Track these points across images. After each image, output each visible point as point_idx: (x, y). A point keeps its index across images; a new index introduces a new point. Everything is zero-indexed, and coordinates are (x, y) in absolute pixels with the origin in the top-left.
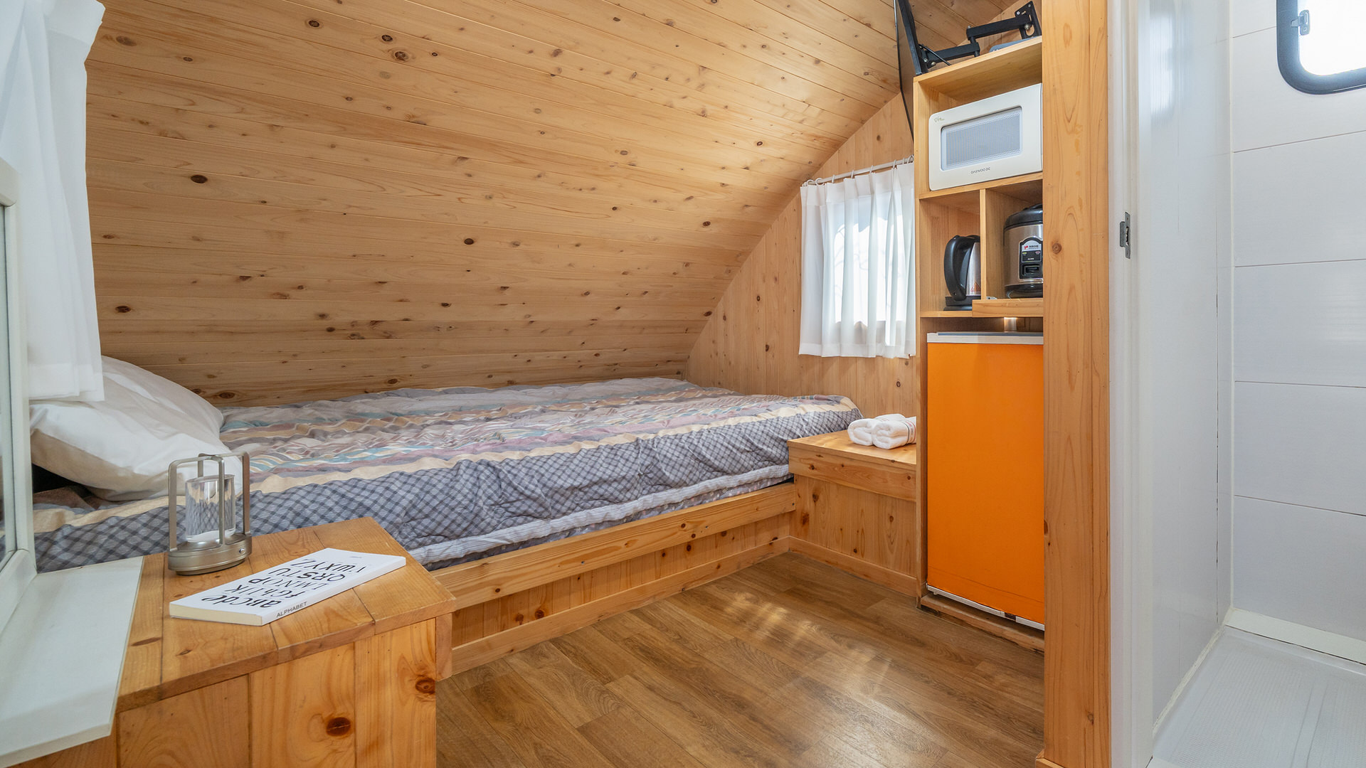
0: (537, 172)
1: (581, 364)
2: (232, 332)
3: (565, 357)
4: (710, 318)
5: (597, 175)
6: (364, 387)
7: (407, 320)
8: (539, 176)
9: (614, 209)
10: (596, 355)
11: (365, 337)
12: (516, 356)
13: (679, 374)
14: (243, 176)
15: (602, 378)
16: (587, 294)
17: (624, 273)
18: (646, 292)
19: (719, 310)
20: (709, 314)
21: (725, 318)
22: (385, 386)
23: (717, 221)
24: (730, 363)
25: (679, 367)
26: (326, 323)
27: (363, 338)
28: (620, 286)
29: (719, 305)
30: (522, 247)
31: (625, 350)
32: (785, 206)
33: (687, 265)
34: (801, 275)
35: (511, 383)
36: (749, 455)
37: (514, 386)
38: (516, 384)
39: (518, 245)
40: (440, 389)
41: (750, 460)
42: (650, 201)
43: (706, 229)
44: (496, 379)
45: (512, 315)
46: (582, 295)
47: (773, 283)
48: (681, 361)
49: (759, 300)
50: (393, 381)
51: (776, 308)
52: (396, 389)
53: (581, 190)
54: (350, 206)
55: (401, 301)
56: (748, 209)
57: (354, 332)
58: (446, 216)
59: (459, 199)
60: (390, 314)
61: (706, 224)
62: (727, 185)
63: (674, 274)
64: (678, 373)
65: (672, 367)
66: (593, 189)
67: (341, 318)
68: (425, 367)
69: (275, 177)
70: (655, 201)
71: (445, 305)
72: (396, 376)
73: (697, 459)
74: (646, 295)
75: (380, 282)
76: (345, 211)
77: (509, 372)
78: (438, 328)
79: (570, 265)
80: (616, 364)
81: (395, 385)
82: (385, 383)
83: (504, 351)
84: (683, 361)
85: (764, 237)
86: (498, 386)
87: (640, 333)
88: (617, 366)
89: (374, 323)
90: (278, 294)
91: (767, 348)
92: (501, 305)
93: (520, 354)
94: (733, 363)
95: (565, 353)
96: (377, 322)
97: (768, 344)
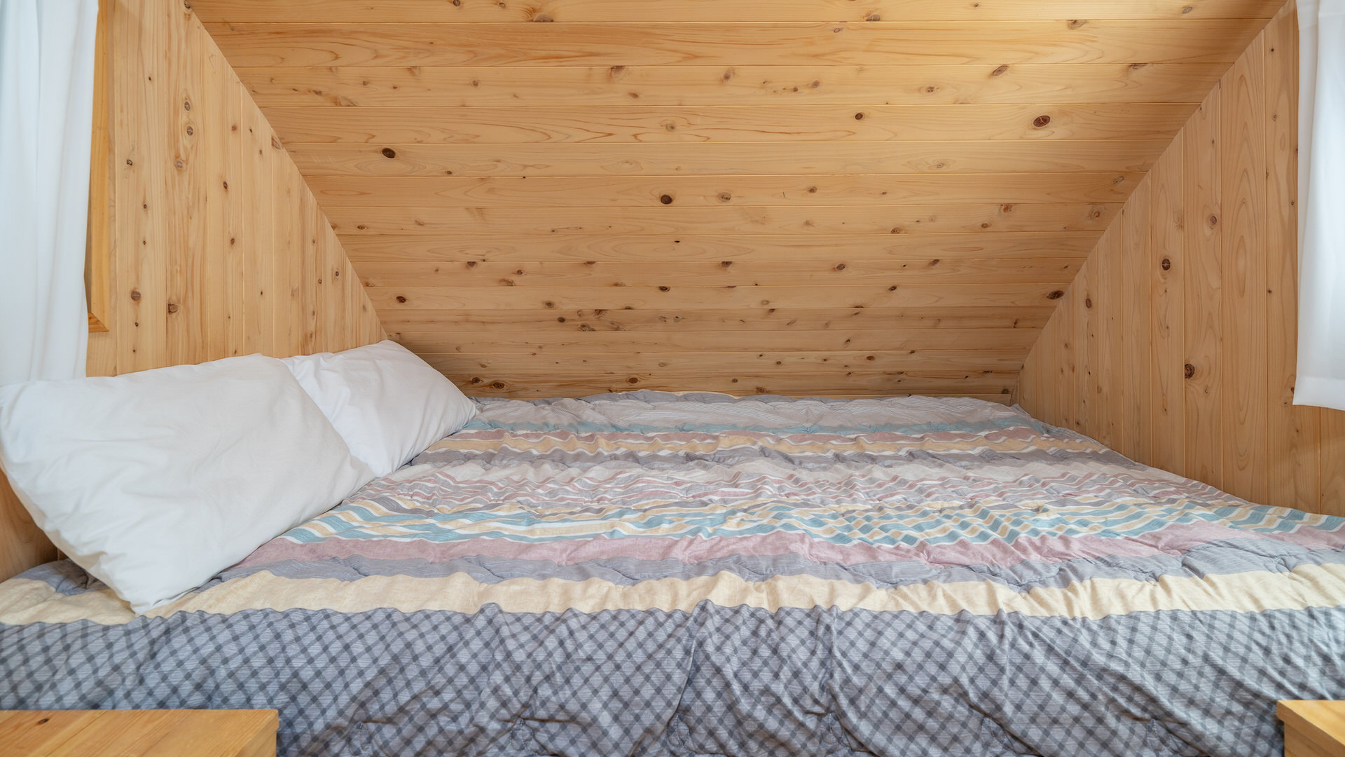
0: (722, 70)
1: (848, 370)
2: (484, 322)
3: (825, 360)
4: (1060, 302)
5: (816, 56)
6: (608, 385)
7: (629, 308)
8: (727, 77)
9: (859, 116)
10: (870, 358)
11: (595, 328)
12: (761, 356)
13: (1007, 395)
14: (418, 142)
15: (881, 392)
16: (841, 267)
17: (894, 231)
18: (936, 261)
19: (1079, 286)
20: (1057, 295)
21: (1089, 303)
22: (627, 385)
23: (1065, 112)
24: (1099, 390)
25: (1008, 382)
26: (554, 313)
27: (594, 330)
28: (891, 252)
29: (1076, 278)
30: (734, 200)
31: (913, 352)
32: (1242, 50)
33: (1007, 208)
34: (1293, 203)
35: (760, 391)
36: (1140, 728)
37: (763, 396)
38: (768, 392)
39: (728, 199)
40: (681, 393)
41: (1145, 744)
42: (919, 90)
43: (1042, 133)
44: (741, 384)
45: (746, 301)
46: (834, 269)
47: (1206, 230)
48: (1010, 372)
49: (1166, 268)
50: (633, 380)
51: (1215, 283)
52: (636, 389)
53: (795, 90)
54: (525, 166)
55: (616, 285)
56: (1136, 74)
57: (584, 322)
58: (627, 166)
59: (635, 136)
60: (611, 301)
61: (1042, 121)
62: (1085, 22)
63: (984, 226)
64: (1005, 391)
65: (990, 380)
66: (816, 84)
67: (567, 306)
68: (662, 365)
69: (445, 139)
70: (931, 89)
71: (664, 289)
72: (638, 374)
73: (973, 707)
74: (937, 265)
75: (588, 263)
76: (524, 173)
77: (757, 376)
78: (664, 319)
79: (807, 223)
80: (901, 373)
81: (636, 385)
82: (626, 381)
83: (746, 349)
84: (1015, 373)
85: (1179, 138)
86: (746, 394)
87: (935, 327)
88: (903, 376)
89: (599, 312)
90: (504, 280)
91: (1190, 372)
92: (729, 287)
93: (766, 353)
94: (1106, 389)
95: (826, 354)
96: (600, 311)
97: (1193, 363)
